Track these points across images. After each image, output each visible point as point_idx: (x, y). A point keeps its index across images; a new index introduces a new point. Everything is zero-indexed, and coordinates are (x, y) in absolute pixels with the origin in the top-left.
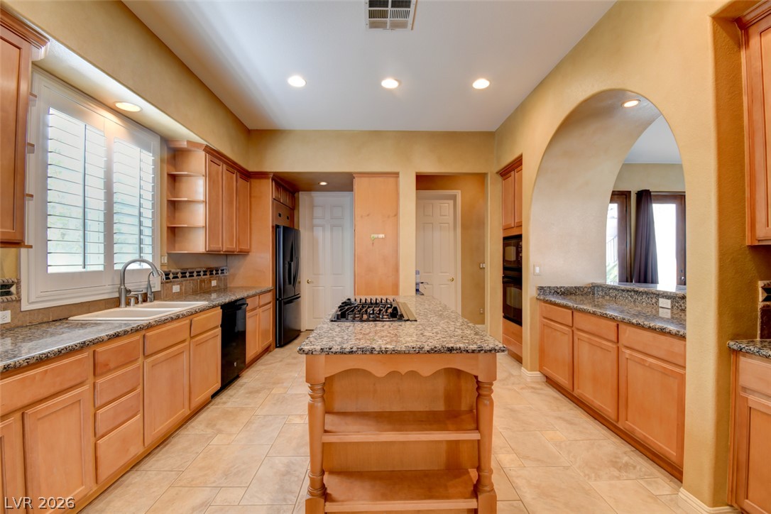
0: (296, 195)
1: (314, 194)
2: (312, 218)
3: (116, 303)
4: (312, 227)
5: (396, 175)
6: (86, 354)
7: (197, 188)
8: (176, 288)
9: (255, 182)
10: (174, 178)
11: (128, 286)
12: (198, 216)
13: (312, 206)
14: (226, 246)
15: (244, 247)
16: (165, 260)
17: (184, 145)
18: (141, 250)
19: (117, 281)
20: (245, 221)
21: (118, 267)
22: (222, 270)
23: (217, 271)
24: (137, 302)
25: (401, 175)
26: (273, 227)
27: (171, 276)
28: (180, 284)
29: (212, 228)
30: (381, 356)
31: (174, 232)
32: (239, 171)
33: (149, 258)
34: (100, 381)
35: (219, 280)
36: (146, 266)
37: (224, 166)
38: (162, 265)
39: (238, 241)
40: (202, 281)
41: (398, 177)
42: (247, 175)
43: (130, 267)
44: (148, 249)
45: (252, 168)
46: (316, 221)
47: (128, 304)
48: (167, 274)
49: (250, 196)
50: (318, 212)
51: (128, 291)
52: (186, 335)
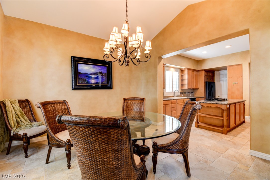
0: (214, 72)
1: (220, 71)
2: (220, 78)
3: (173, 96)
4: (220, 81)
5: (242, 64)
6: (170, 101)
7: (186, 77)
8: (183, 95)
9: (200, 72)
10: (182, 76)
11: (175, 94)
12: (186, 82)
13: (219, 75)
14: (192, 87)
15: (197, 87)
16: (181, 90)
17: (184, 69)
18: (177, 89)
19: (174, 93)
20: (197, 81)
21: (174, 91)
22: (193, 92)
23: (191, 92)
24: (176, 97)
25: (243, 65)
26: (205, 82)
27: (182, 93)
28: (183, 94)
29: (189, 84)
30: (205, 104)
31: (182, 85)
32: (195, 71)
33: (178, 90)
34: (172, 104)
35: (192, 94)
36: (178, 91)
37: (192, 71)
38: (180, 91)
39: (195, 86)
40: (188, 94)
41: (242, 65)
42: (198, 71)
43: (175, 91)
44: (178, 88)
45: (199, 69)
46: (221, 79)
47: (175, 97)
48: (181, 93)
49: (199, 76)
50: (221, 76)
51: (175, 95)
52: (183, 102)
